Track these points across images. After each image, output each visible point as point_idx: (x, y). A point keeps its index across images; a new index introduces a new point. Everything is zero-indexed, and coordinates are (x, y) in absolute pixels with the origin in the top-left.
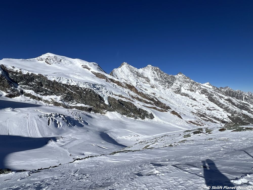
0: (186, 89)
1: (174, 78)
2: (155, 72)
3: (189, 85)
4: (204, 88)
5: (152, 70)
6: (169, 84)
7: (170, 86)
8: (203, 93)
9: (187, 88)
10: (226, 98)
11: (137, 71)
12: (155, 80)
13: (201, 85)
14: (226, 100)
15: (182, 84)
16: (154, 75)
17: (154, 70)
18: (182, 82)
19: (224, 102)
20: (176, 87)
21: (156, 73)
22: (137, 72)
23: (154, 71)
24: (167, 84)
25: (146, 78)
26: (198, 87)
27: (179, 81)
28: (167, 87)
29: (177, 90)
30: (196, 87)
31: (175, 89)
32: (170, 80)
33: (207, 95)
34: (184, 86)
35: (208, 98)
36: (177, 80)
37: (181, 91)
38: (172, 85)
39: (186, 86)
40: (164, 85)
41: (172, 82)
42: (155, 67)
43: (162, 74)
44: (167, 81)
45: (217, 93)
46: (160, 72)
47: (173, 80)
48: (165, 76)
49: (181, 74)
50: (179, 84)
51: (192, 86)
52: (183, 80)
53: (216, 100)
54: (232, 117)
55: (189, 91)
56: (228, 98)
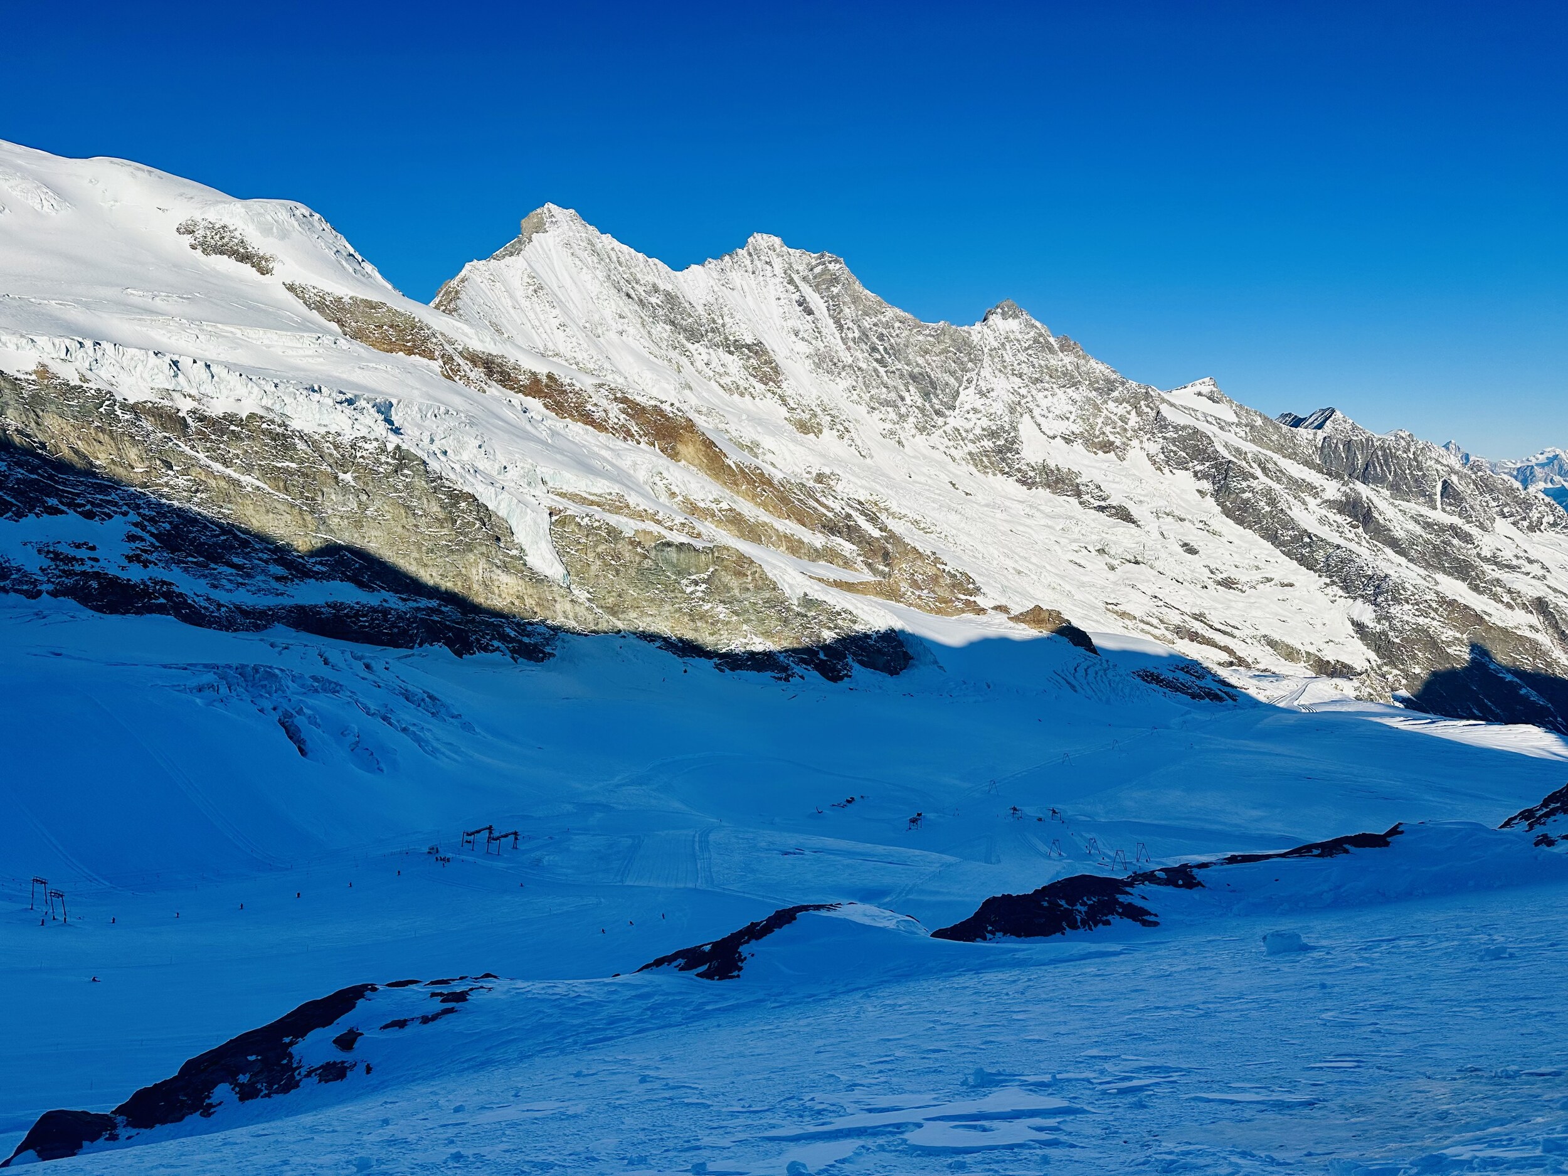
0: (1054, 437)
1: (965, 345)
2: (816, 301)
3: (1075, 402)
4: (1182, 419)
5: (791, 281)
6: (926, 395)
7: (938, 413)
8: (1182, 465)
9: (1063, 427)
10: (1332, 489)
11: (669, 288)
12: (818, 366)
13: (1163, 401)
14: (1330, 504)
15: (1023, 391)
16: (804, 324)
17: (804, 279)
18: (1020, 376)
19: (1322, 521)
20: (985, 422)
21: (823, 306)
22: (671, 299)
23: (807, 291)
24: (913, 396)
25: (748, 347)
26: (1139, 414)
27: (1002, 368)
28: (911, 419)
29: (988, 444)
30: (1124, 420)
31: (979, 439)
32: (933, 365)
33: (1207, 479)
34: (1037, 412)
35: (1216, 494)
36: (987, 360)
37: (1023, 454)
38: (953, 408)
39: (1058, 412)
40: (890, 409)
41: (952, 381)
42: (812, 258)
43: (867, 318)
44: (913, 377)
45: (1276, 457)
46: (856, 300)
47: (953, 364)
48: (898, 332)
49: (1016, 317)
50: (1005, 398)
51: (1097, 407)
52: (1034, 367)
53: (1271, 512)
54: (1379, 628)
55: (1078, 446)
56: (1348, 491)
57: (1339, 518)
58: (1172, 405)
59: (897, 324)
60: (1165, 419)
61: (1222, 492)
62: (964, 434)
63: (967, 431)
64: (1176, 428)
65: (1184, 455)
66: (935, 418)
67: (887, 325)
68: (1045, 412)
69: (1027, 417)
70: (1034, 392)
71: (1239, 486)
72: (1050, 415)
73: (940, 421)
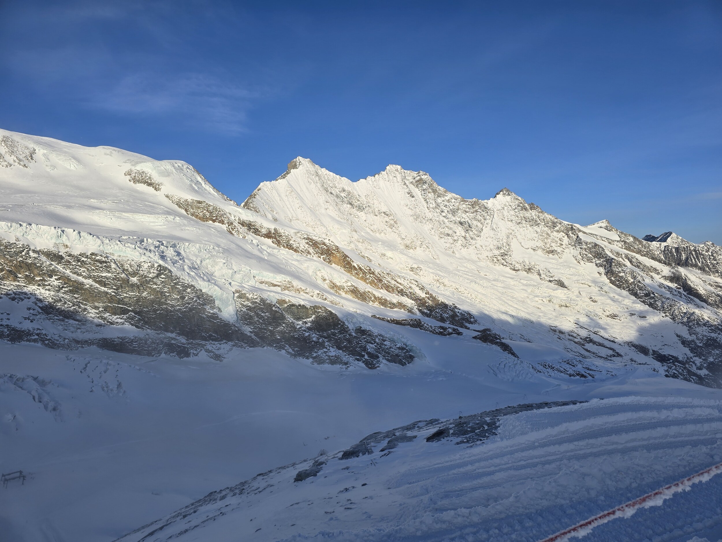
0: (528, 249)
1: (485, 209)
2: (417, 192)
3: (537, 232)
4: (589, 239)
5: (405, 184)
6: (467, 231)
7: (473, 239)
8: (589, 260)
9: (532, 244)
10: (667, 271)
11: (350, 189)
12: (416, 220)
13: (580, 231)
14: (665, 278)
15: (513, 228)
16: (410, 202)
17: (411, 183)
18: (512, 221)
20: (495, 243)
21: (419, 194)
22: (350, 194)
23: (412, 188)
24: (460, 231)
25: (384, 213)
26: (569, 237)
27: (503, 218)
28: (460, 242)
29: (497, 252)
30: (561, 240)
31: (492, 250)
32: (470, 218)
33: (602, 267)
34: (519, 237)
35: (606, 274)
36: (495, 214)
37: (513, 257)
38: (480, 236)
39: (530, 237)
40: (449, 238)
41: (479, 224)
42: (415, 174)
43: (439, 198)
44: (461, 223)
45: (638, 256)
46: (434, 191)
47: (480, 217)
48: (454, 204)
49: (509, 195)
50: (505, 231)
51: (547, 234)
52: (518, 217)
53: (634, 282)
54: (691, 338)
55: (540, 252)
56: (674, 271)
58: (584, 233)
59: (453, 200)
60: (581, 239)
61: (610, 272)
62: (485, 248)
63: (486, 246)
64: (586, 243)
65: (591, 256)
66: (471, 241)
67: (448, 201)
68: (524, 237)
69: (515, 239)
70: (518, 228)
71: (618, 270)
72: (526, 239)
73: (473, 242)
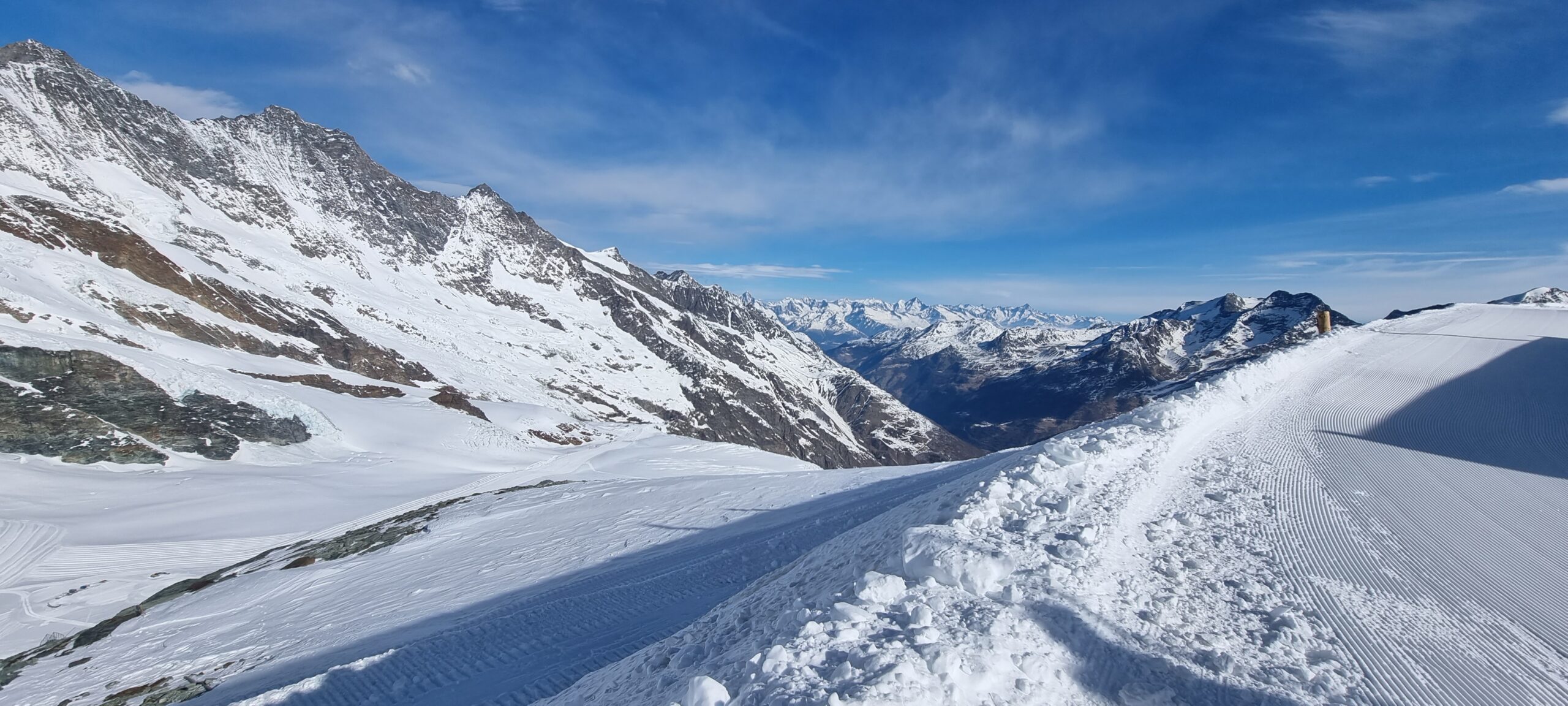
0: (514, 274)
1: (453, 208)
2: (327, 162)
3: (529, 254)
4: (594, 270)
5: (305, 145)
6: (420, 239)
7: (431, 252)
8: (594, 296)
9: (521, 269)
10: (676, 315)
12: (326, 208)
13: (583, 258)
14: (674, 323)
15: (495, 243)
16: (316, 177)
17: (317, 145)
18: (493, 233)
19: (670, 332)
20: (467, 261)
21: (335, 167)
23: (320, 154)
24: (409, 239)
25: (258, 188)
26: (570, 264)
27: (481, 227)
28: (408, 255)
29: (468, 275)
30: (560, 267)
31: (459, 272)
32: (426, 219)
33: (608, 306)
34: (503, 257)
35: (613, 315)
36: (468, 219)
37: (492, 283)
38: (442, 249)
39: (518, 259)
40: (390, 246)
41: (441, 231)
42: (325, 131)
43: (374, 181)
44: (411, 226)
45: (647, 295)
47: (443, 220)
48: (399, 193)
49: (490, 195)
50: (481, 246)
51: (542, 257)
52: (502, 228)
53: (643, 326)
54: (695, 391)
55: (531, 279)
56: (684, 316)
57: (678, 330)
58: (589, 261)
59: (398, 188)
60: (584, 269)
61: (617, 315)
62: (450, 268)
63: (452, 265)
64: (591, 274)
65: (595, 291)
66: (428, 255)
68: (510, 258)
69: (496, 260)
70: (502, 245)
71: (625, 311)
72: (512, 260)
73: (432, 257)
